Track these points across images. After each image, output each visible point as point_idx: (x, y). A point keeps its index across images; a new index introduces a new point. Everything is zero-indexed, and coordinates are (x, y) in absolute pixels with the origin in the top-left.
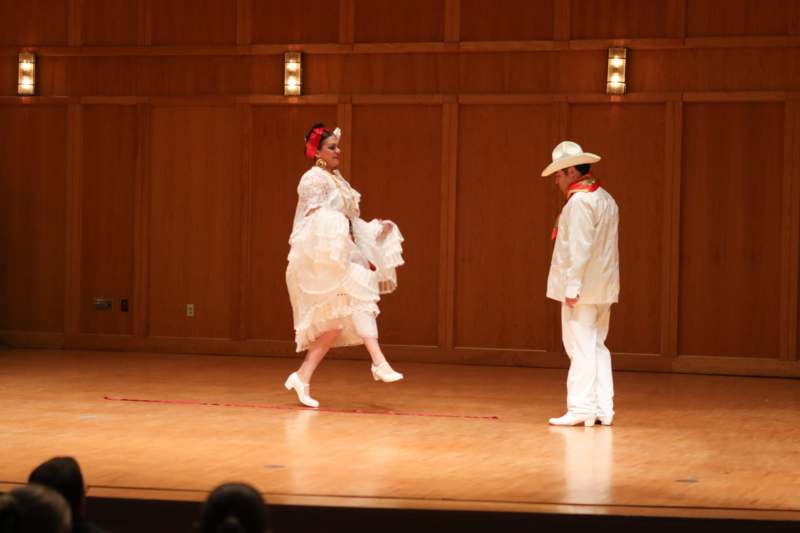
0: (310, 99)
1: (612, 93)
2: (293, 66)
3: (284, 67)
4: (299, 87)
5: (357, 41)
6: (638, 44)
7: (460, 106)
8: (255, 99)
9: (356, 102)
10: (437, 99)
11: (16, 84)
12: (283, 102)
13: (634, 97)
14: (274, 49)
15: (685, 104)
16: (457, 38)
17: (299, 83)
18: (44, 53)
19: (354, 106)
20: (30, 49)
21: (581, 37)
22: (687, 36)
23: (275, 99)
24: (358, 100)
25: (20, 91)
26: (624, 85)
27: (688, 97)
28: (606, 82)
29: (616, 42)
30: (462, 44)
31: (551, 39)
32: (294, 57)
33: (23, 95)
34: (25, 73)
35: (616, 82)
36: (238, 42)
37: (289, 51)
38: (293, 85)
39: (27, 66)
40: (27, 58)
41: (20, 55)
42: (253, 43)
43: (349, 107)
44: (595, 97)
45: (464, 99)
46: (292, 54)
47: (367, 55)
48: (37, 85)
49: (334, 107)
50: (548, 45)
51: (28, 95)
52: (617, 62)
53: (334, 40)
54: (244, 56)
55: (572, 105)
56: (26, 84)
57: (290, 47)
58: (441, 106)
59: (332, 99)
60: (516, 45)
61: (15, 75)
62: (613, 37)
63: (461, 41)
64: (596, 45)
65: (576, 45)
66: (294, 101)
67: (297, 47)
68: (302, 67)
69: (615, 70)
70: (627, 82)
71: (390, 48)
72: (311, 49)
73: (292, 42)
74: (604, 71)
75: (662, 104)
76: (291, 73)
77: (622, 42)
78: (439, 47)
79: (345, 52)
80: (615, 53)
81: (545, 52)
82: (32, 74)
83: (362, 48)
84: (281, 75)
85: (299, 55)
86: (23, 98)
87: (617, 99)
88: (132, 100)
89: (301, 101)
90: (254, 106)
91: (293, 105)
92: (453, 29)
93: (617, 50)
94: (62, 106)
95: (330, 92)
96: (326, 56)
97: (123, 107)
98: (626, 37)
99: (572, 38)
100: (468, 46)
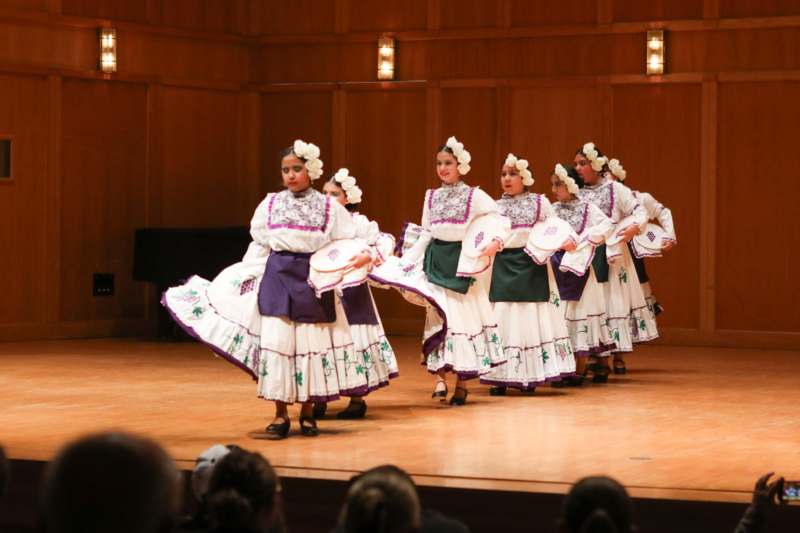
0: (674, 77)
2: (655, 44)
3: (646, 45)
4: (661, 66)
5: (722, 17)
8: (617, 79)
9: (722, 80)
11: (376, 69)
14: (639, 27)
17: (661, 60)
18: (404, 37)
19: (720, 84)
20: (390, 33)
23: (637, 78)
24: (723, 77)
25: (379, 77)
32: (656, 35)
33: (382, 80)
34: (385, 59)
36: (599, 21)
37: (650, 29)
38: (655, 63)
39: (386, 50)
40: (387, 43)
41: (380, 40)
42: (615, 21)
43: (714, 85)
46: (655, 31)
47: (733, 30)
48: (396, 70)
49: (699, 85)
51: (387, 80)
53: (702, 18)
54: (603, 35)
56: (386, 69)
57: (652, 25)
59: (697, 77)
61: (375, 60)
66: (654, 80)
67: (660, 24)
68: (665, 45)
71: (759, 22)
72: (675, 26)
73: (656, 20)
76: (654, 51)
79: (710, 28)
82: (392, 58)
83: (728, 23)
84: (643, 54)
85: (662, 32)
86: (383, 83)
88: (490, 83)
89: (664, 80)
90: (617, 87)
91: (656, 84)
94: (421, 90)
95: (694, 70)
96: (691, 33)
97: (481, 89)
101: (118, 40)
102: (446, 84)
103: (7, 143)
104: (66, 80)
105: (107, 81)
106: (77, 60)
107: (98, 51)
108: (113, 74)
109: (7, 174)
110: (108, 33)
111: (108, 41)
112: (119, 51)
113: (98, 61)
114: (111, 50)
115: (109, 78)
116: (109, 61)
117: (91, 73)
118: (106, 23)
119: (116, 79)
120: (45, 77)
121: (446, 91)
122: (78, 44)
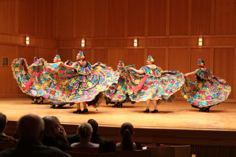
0: (139, 47)
1: (199, 46)
2: (136, 41)
3: (134, 41)
5: (148, 36)
6: (205, 36)
7: (169, 49)
8: (128, 48)
9: (148, 48)
10: (164, 47)
11: (81, 45)
12: (134, 48)
13: (204, 47)
14: (132, 38)
15: (214, 48)
18: (86, 39)
19: (148, 49)
20: (84, 38)
21: (193, 35)
22: (215, 35)
23: (132, 48)
24: (149, 47)
26: (202, 45)
27: (215, 47)
28: (198, 44)
29: (200, 36)
30: (169, 36)
31: (187, 35)
32: (136, 39)
34: (83, 43)
35: (200, 44)
36: (125, 36)
38: (136, 45)
39: (83, 41)
41: (82, 39)
42: (128, 36)
43: (147, 49)
44: (196, 47)
45: (170, 47)
47: (151, 39)
48: (85, 45)
49: (144, 49)
50: (187, 37)
51: (83, 47)
52: (201, 40)
53: (144, 36)
54: (125, 39)
55: (191, 48)
56: (83, 45)
57: (135, 37)
58: (165, 49)
60: (180, 37)
61: (81, 43)
62: (200, 35)
64: (195, 36)
65: (192, 37)
67: (136, 37)
69: (200, 41)
71: (155, 37)
72: (139, 38)
73: (136, 36)
74: (198, 42)
75: (210, 48)
76: (135, 42)
77: (201, 36)
78: (165, 37)
79: (146, 38)
80: (200, 38)
83: (149, 37)
84: (133, 43)
85: (137, 39)
87: (201, 47)
88: (104, 48)
89: (137, 48)
90: (128, 49)
91: (135, 49)
92: (167, 33)
93: (200, 37)
94: (90, 49)
95: (143, 46)
96: (142, 39)
97: (102, 49)
98: (203, 35)
99: (192, 35)
100: (170, 37)
101: (30, 38)
103: (7, 59)
104: (19, 46)
105: (27, 47)
106: (21, 42)
107: (25, 41)
108: (29, 45)
109: (7, 65)
110: (27, 37)
111: (28, 39)
112: (30, 41)
113: (25, 43)
114: (28, 40)
115: (27, 46)
116: (28, 43)
117: (24, 45)
118: (27, 35)
119: (29, 46)
120: (15, 46)
121: (95, 49)
122: (21, 39)
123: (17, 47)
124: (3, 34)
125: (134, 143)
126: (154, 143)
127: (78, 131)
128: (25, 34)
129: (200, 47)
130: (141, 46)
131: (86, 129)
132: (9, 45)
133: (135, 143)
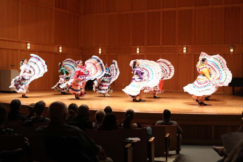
0: (140, 54)
2: (138, 49)
5: (147, 46)
6: (188, 46)
7: (162, 55)
8: (133, 54)
9: (147, 54)
10: (159, 54)
11: (99, 52)
13: (187, 53)
14: (135, 47)
15: (195, 54)
16: (162, 45)
18: (102, 48)
19: (147, 55)
21: (180, 45)
22: (195, 45)
23: (135, 54)
26: (186, 52)
27: (195, 53)
28: (183, 51)
31: (175, 45)
32: (138, 47)
35: (185, 51)
36: (130, 46)
38: (138, 52)
39: (100, 50)
41: (99, 48)
42: (133, 45)
44: (182, 53)
45: (163, 54)
47: (149, 48)
48: (101, 52)
49: (144, 55)
50: (175, 46)
51: (100, 54)
52: (185, 48)
53: (144, 46)
54: (131, 48)
55: (178, 55)
56: (100, 52)
58: (159, 55)
59: (144, 54)
60: (171, 46)
61: (98, 51)
62: (184, 45)
63: (163, 45)
64: (181, 46)
65: (179, 46)
66: (138, 54)
69: (184, 50)
70: (186, 51)
71: (152, 46)
72: (141, 47)
74: (183, 50)
75: (191, 54)
77: (185, 45)
78: (159, 46)
81: (175, 47)
83: (148, 46)
84: (136, 50)
88: (115, 54)
90: (133, 55)
92: (161, 44)
93: (185, 47)
94: (105, 55)
95: (143, 53)
96: (143, 48)
97: (113, 55)
98: (186, 45)
99: (178, 45)
100: (163, 46)
101: (62, 48)
102: (109, 54)
104: (54, 53)
105: (60, 54)
106: (56, 51)
111: (60, 48)
112: (62, 50)
113: (59, 51)
116: (61, 51)
117: (58, 53)
118: (60, 45)
119: (62, 53)
120: (51, 53)
121: (108, 55)
122: (56, 49)
123: (53, 54)
124: (43, 45)
125: (135, 124)
126: (150, 123)
127: (95, 116)
128: (59, 45)
129: (185, 54)
130: (142, 53)
131: (100, 115)
132: (47, 53)
133: (137, 123)
